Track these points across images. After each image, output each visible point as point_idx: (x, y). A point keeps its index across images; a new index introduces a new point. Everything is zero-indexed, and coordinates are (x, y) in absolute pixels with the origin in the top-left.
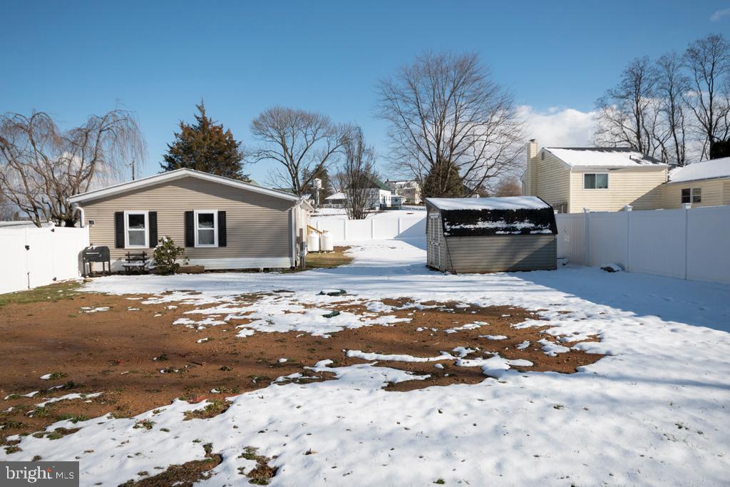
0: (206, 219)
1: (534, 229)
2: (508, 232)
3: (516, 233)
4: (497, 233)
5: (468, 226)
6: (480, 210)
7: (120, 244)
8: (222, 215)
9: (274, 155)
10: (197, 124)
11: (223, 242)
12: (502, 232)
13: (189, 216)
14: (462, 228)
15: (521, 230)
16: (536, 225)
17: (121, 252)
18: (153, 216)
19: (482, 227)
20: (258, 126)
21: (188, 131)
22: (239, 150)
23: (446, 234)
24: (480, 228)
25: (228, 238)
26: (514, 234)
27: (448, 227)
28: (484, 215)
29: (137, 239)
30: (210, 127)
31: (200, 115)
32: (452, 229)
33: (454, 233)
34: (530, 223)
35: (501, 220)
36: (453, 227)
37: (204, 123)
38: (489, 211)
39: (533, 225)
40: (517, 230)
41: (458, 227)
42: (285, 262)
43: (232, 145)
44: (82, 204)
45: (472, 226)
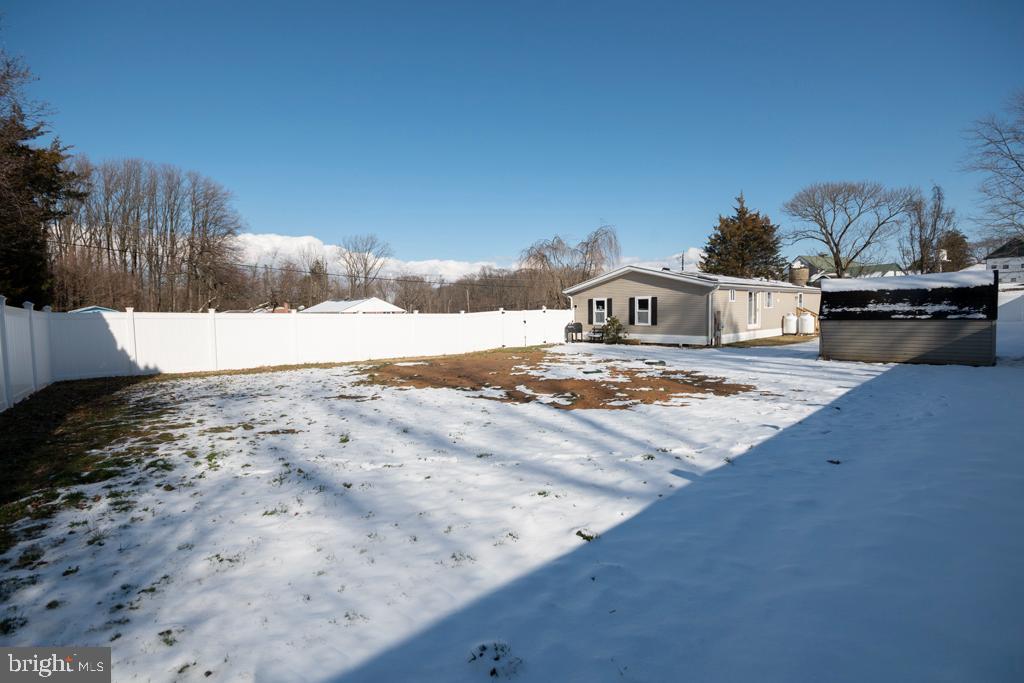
0: (643, 304)
1: (955, 313)
2: (910, 317)
3: (924, 317)
4: (893, 317)
5: (852, 309)
6: (875, 290)
7: (591, 322)
8: (654, 300)
9: (814, 234)
10: (735, 214)
11: (654, 322)
12: (902, 316)
13: (632, 301)
14: (844, 312)
15: (932, 314)
16: (961, 307)
17: (591, 327)
18: (610, 301)
19: (873, 310)
20: (794, 208)
21: (725, 223)
22: (776, 234)
23: (821, 317)
24: (869, 312)
25: (659, 319)
26: (920, 319)
27: (827, 310)
28: (880, 296)
29: (600, 318)
30: (747, 216)
31: (738, 206)
32: (830, 313)
33: (831, 317)
34: (951, 305)
35: (904, 302)
36: (833, 310)
37: (742, 212)
38: (888, 291)
39: (954, 308)
40: (926, 314)
41: (839, 310)
42: (701, 340)
43: (769, 230)
44: (571, 294)
45: (858, 309)
